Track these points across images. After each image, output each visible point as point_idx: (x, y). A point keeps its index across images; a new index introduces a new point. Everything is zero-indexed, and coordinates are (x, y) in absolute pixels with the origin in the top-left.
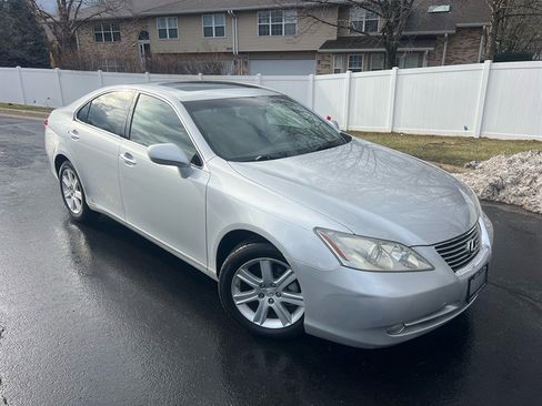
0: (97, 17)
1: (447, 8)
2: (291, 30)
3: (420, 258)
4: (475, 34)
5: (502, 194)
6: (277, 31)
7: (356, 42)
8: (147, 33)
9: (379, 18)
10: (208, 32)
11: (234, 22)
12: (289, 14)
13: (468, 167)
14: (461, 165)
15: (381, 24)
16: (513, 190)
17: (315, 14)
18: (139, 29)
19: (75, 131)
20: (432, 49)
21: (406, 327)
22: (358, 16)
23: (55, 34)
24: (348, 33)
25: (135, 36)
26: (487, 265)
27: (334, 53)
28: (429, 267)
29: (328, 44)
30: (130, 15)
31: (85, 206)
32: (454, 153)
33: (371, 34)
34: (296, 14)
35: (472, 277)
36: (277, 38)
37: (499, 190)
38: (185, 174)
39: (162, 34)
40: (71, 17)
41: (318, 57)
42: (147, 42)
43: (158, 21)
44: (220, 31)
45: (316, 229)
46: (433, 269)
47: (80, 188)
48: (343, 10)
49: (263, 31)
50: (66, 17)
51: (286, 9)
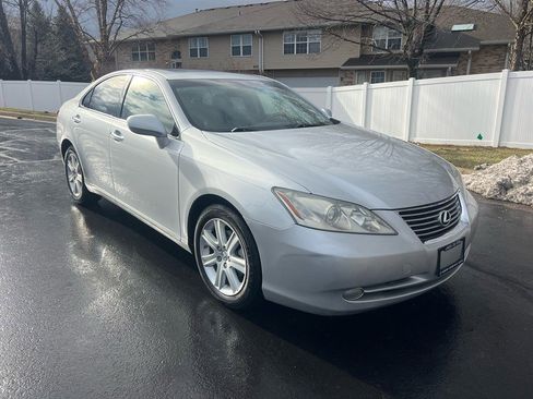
0: (134, 38)
1: (471, 27)
2: (315, 49)
3: (382, 222)
4: (499, 51)
5: (510, 193)
6: (302, 49)
7: (378, 60)
8: (179, 53)
9: (402, 37)
10: (236, 51)
11: (261, 42)
12: (312, 32)
13: (478, 169)
14: (471, 167)
15: (403, 43)
16: (521, 189)
17: (338, 32)
18: (172, 49)
19: (78, 116)
20: (455, 65)
21: (365, 294)
22: (381, 35)
23: (96, 53)
24: (371, 51)
25: (168, 56)
26: (463, 239)
27: (356, 70)
28: (391, 232)
29: (351, 62)
30: (164, 35)
31: (85, 189)
32: (467, 158)
33: (394, 52)
34: (320, 32)
35: (444, 249)
36: (302, 56)
37: (507, 189)
38: (162, 145)
39: (193, 53)
40: (111, 38)
41: (341, 75)
42: (179, 60)
43: (190, 41)
44: (247, 50)
45: (274, 188)
46: (396, 234)
47: (80, 171)
48: (366, 28)
49: (288, 49)
50: (106, 37)
51: (310, 28)
